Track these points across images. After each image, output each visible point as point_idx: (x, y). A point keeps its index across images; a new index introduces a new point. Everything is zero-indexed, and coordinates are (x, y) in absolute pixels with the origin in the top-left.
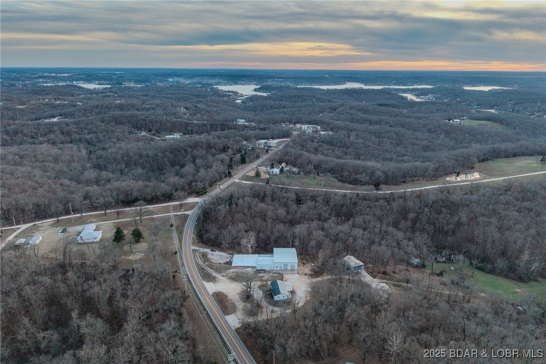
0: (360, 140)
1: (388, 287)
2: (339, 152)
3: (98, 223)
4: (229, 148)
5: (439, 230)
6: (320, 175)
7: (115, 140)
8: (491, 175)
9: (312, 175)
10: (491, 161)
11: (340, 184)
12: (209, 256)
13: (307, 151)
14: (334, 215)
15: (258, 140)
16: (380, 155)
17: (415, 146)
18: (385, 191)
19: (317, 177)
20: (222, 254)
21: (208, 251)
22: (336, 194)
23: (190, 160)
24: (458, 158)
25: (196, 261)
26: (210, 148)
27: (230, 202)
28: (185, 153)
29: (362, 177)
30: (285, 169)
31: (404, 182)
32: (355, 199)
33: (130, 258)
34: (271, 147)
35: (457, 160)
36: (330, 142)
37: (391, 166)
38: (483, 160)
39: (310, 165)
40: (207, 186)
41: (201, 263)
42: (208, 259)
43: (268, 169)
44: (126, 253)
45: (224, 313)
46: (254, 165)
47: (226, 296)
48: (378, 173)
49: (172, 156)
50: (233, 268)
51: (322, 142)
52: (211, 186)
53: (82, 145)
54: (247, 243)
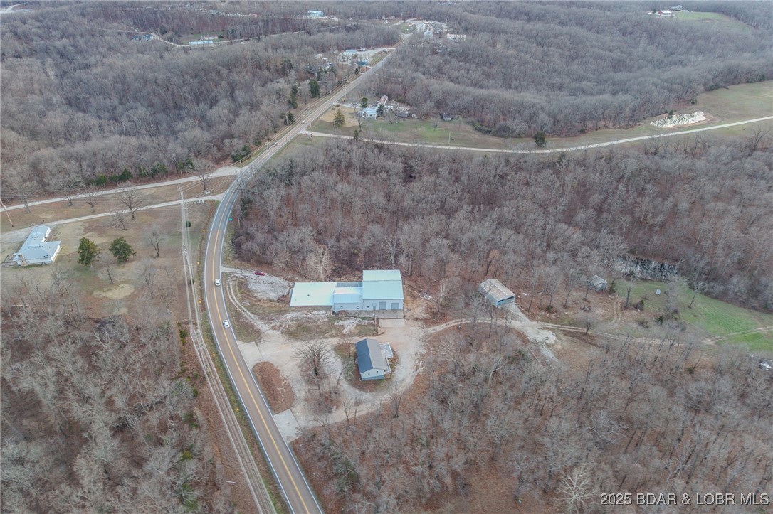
0: (512, 52)
1: (555, 338)
2: (478, 74)
3: (55, 224)
4: (292, 67)
5: (640, 223)
6: (446, 119)
7: (104, 50)
8: (725, 117)
9: (432, 119)
10: (724, 89)
11: (477, 136)
12: (252, 286)
13: (424, 73)
14: (466, 200)
15: (340, 49)
16: (543, 77)
17: (599, 61)
18: (552, 148)
19: (440, 123)
20: (275, 279)
21: (249, 274)
22: (471, 157)
23: (227, 92)
24: (675, 86)
25: (226, 297)
26: (259, 67)
27: (288, 182)
28: (217, 79)
29: (517, 124)
30: (387, 108)
31: (582, 132)
32: (503, 169)
33: (109, 294)
34: (363, 63)
35: (670, 91)
36: (463, 55)
37: (564, 101)
38: (711, 89)
39: (428, 102)
40: (252, 145)
41: (235, 301)
42: (249, 291)
43: (358, 107)
44: (102, 286)
45: (271, 409)
46: (333, 100)
47: (278, 371)
48: (543, 117)
49: (195, 82)
50: (293, 310)
51: (449, 54)
52: (258, 143)
53: (48, 59)
54: (315, 263)
